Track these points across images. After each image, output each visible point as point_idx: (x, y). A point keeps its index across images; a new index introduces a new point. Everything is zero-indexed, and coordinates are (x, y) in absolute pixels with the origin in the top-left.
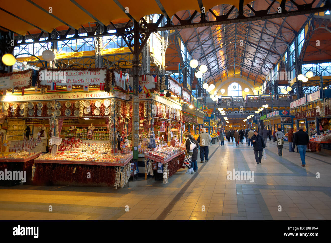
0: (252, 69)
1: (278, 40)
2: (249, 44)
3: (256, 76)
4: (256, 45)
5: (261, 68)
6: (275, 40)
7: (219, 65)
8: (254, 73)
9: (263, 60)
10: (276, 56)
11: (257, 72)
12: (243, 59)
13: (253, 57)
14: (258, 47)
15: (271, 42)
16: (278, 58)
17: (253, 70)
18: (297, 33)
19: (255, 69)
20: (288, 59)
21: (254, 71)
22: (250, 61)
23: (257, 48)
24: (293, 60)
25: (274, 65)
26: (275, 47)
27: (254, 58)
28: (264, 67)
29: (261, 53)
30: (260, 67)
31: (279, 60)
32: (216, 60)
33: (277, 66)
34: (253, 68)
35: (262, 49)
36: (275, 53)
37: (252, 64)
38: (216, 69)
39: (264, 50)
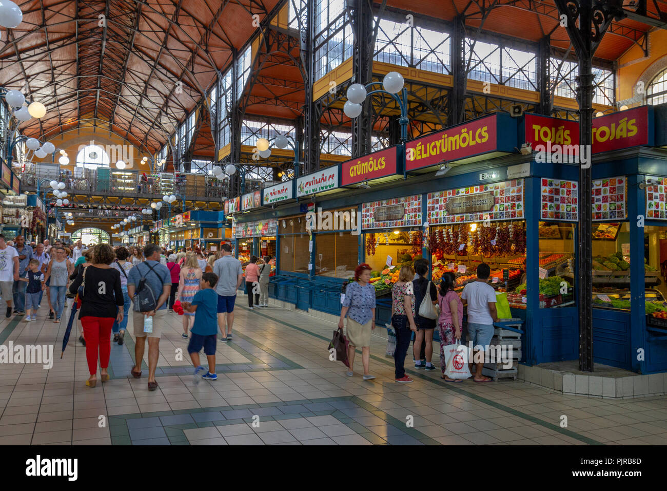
0: (138, 113)
1: (198, 60)
2: (137, 53)
3: (147, 131)
4: (152, 59)
5: (160, 114)
6: (193, 57)
7: (57, 86)
8: (142, 122)
9: (166, 96)
10: (193, 93)
11: (151, 121)
12: (121, 85)
13: (144, 85)
14: (157, 64)
15: (185, 59)
16: (196, 99)
17: (142, 116)
18: (236, 53)
19: (145, 114)
20: (216, 104)
21: (142, 118)
22: (135, 94)
23: (155, 67)
24: (226, 106)
25: (188, 113)
26: (192, 72)
27: (146, 88)
28: (167, 114)
29: (162, 80)
30: (158, 111)
31: (198, 103)
32: (50, 72)
33: (194, 115)
34: (140, 112)
35: (164, 71)
36: (191, 87)
37: (140, 102)
38: (47, 96)
39: (169, 75)
